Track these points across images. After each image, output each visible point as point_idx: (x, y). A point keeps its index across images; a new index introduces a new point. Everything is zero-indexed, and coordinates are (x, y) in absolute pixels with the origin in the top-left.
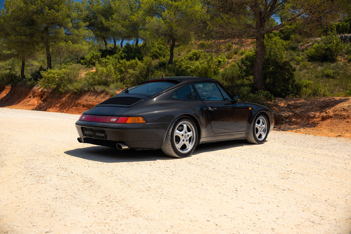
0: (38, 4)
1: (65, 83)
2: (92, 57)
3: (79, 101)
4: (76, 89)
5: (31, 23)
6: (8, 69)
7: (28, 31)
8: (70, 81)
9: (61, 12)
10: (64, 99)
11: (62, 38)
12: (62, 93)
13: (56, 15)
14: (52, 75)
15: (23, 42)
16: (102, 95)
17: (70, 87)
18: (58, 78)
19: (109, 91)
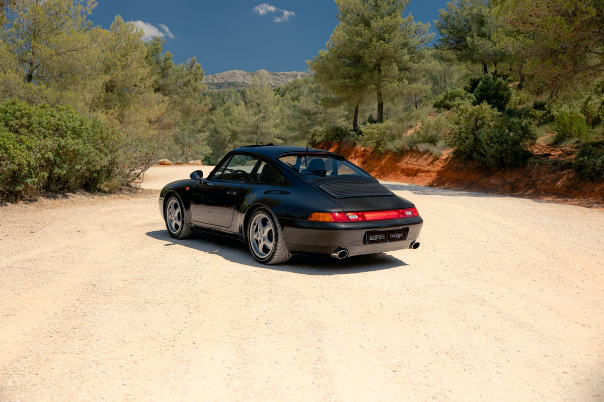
0: (365, 34)
1: (387, 140)
2: (446, 97)
3: (398, 164)
4: (396, 148)
5: (357, 60)
6: (342, 117)
7: (353, 71)
8: (393, 138)
9: (392, 43)
10: (383, 162)
11: (395, 77)
12: (382, 154)
13: (385, 48)
14: (371, 130)
15: (347, 87)
16: (425, 156)
17: (390, 146)
18: (378, 133)
19: (433, 151)
